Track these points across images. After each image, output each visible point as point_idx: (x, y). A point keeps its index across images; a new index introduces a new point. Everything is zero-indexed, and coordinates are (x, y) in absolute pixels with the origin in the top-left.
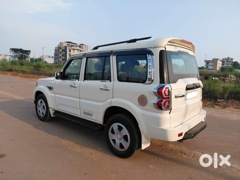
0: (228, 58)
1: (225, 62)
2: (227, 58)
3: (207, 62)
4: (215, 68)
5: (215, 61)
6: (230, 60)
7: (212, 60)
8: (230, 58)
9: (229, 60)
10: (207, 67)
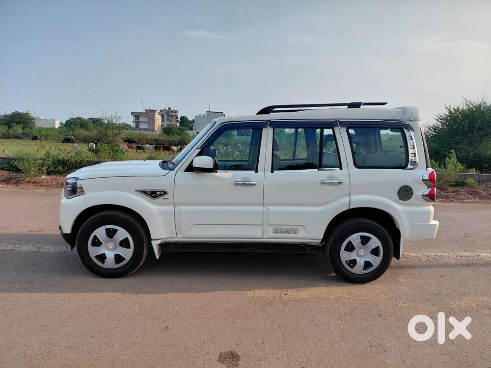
0: (169, 109)
1: (166, 116)
2: (167, 109)
3: (137, 116)
4: (151, 127)
5: (150, 114)
6: (173, 114)
7: (144, 111)
8: (172, 109)
9: (170, 114)
10: (137, 124)
